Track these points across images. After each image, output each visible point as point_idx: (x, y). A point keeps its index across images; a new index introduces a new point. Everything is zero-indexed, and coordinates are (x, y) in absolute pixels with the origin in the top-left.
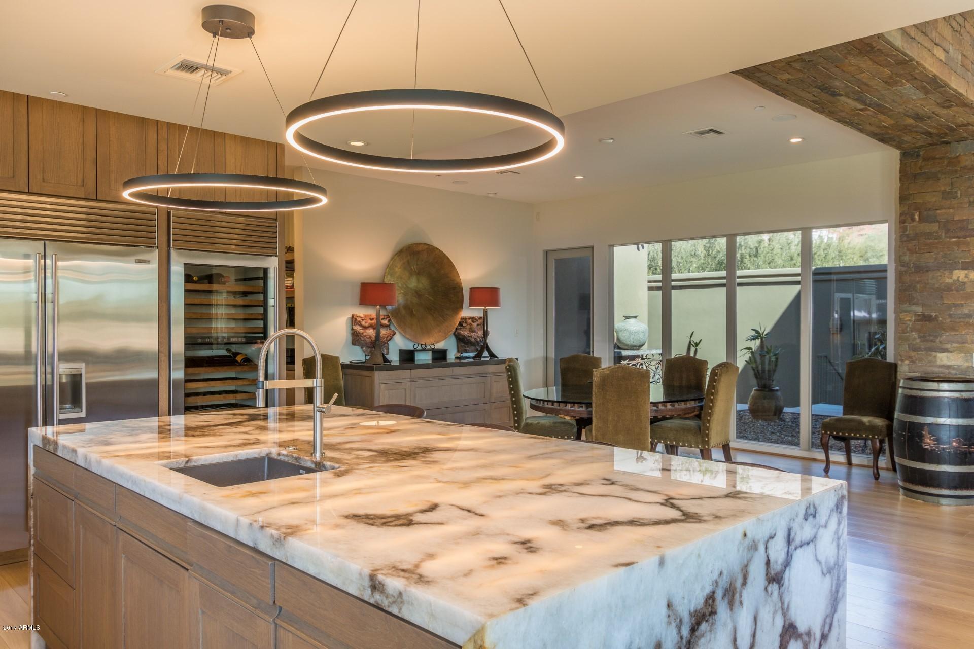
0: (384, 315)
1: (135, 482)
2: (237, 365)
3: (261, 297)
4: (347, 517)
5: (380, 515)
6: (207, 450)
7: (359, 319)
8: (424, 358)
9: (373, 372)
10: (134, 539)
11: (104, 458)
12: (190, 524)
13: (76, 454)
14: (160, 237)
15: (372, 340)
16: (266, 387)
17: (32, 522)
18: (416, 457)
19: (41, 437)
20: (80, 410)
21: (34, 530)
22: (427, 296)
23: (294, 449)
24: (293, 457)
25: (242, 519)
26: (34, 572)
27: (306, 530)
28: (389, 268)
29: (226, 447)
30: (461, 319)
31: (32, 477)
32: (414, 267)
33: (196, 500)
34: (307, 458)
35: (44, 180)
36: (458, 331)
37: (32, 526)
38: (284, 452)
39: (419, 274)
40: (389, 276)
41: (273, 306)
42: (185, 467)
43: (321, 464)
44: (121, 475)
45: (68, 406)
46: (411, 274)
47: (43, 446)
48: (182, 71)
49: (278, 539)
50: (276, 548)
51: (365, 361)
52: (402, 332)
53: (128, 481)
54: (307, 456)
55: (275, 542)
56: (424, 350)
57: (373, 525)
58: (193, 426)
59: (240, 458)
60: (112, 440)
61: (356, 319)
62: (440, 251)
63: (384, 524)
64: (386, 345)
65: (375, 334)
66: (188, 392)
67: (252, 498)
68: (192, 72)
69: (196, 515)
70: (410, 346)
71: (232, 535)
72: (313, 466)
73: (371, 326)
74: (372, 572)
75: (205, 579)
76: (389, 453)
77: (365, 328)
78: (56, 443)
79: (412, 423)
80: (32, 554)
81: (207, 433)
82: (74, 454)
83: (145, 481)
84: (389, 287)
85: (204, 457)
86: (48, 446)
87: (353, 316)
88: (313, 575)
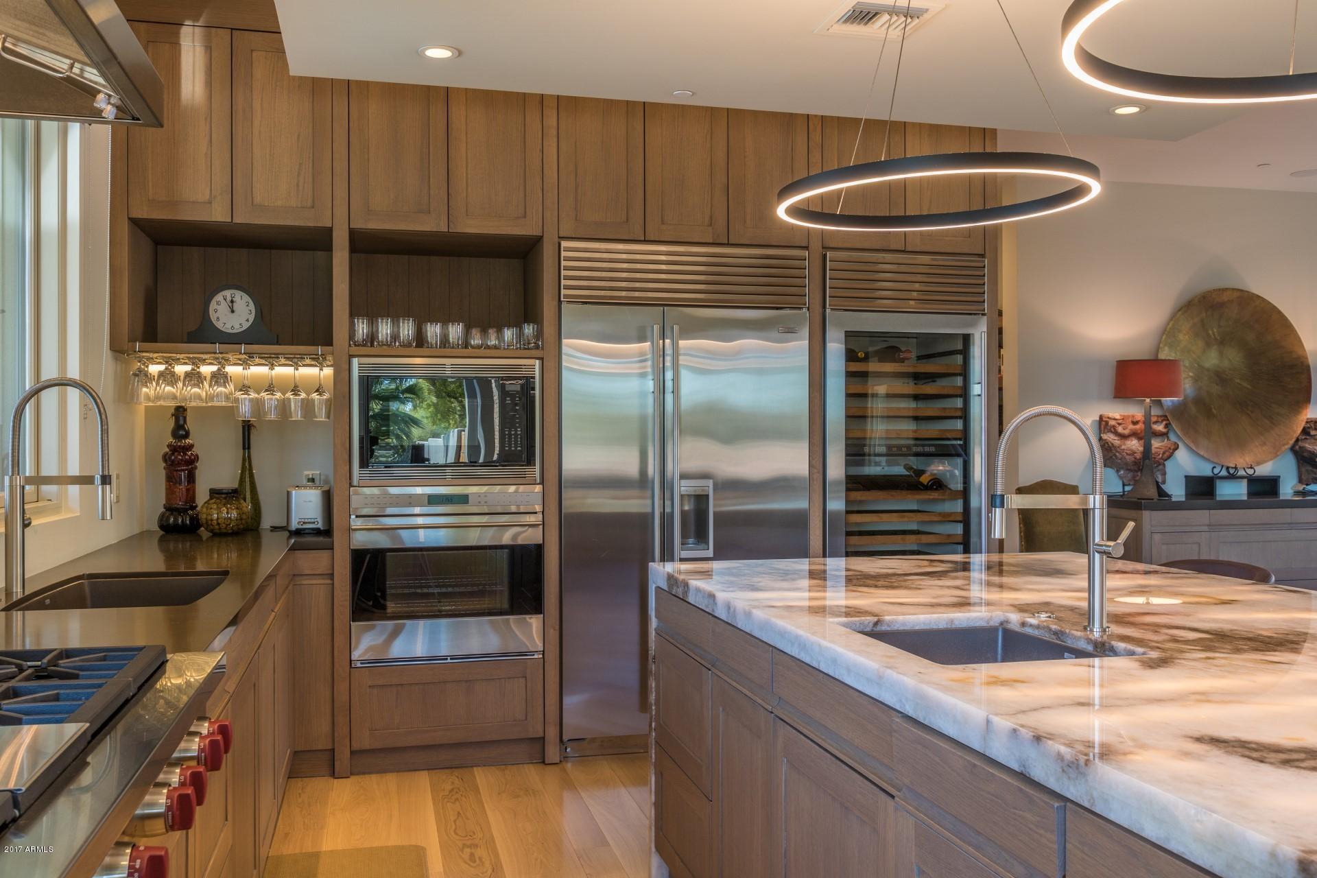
0: (1158, 416)
1: (803, 646)
2: (921, 489)
3: (959, 381)
4: (1199, 740)
5: (1269, 744)
6: (904, 609)
7: (1112, 423)
8: (1234, 490)
9: (1140, 512)
10: (802, 737)
11: (755, 607)
12: (898, 720)
13: (714, 600)
14: (812, 293)
15: (1135, 458)
16: (1007, 505)
17: (652, 697)
18: (1296, 649)
19: (666, 575)
20: (706, 546)
21: (656, 709)
22: (1238, 381)
23: (1050, 617)
24: (1050, 630)
25: (996, 720)
26: (655, 768)
27: (1125, 754)
28: (1168, 333)
29: (932, 605)
30: (1307, 422)
31: (654, 632)
32: (1214, 331)
33: (909, 682)
34: (1079, 634)
35: (663, 223)
36: (1300, 443)
37: (653, 702)
38: (1033, 621)
39: (1222, 343)
40: (1166, 348)
41: (979, 395)
42: (872, 630)
43: (1107, 644)
44: (782, 634)
45: (691, 540)
46: (1208, 345)
47: (669, 587)
48: (852, 23)
49: (1073, 763)
50: (1069, 778)
51: (1124, 494)
52: (1192, 445)
53: (793, 644)
54: (1077, 630)
55: (1065, 769)
56: (1232, 477)
57: (1262, 762)
58: (872, 573)
59: (957, 625)
60: (761, 584)
61: (1107, 423)
62: (1264, 300)
63: (1287, 763)
64: (1161, 467)
65: (1141, 449)
66: (850, 529)
67: (1003, 688)
68: (866, 24)
69: (907, 707)
70: (1205, 470)
71: (976, 745)
72: (1090, 648)
73: (1134, 434)
74: (1305, 855)
75: (925, 815)
76: (1235, 638)
77: (1123, 437)
78: (686, 585)
79: (1258, 591)
80: (653, 742)
81: (896, 584)
82: (711, 601)
83: (819, 645)
84: (1171, 365)
85: (901, 618)
86: (675, 588)
87: (1101, 417)
88: (1154, 840)
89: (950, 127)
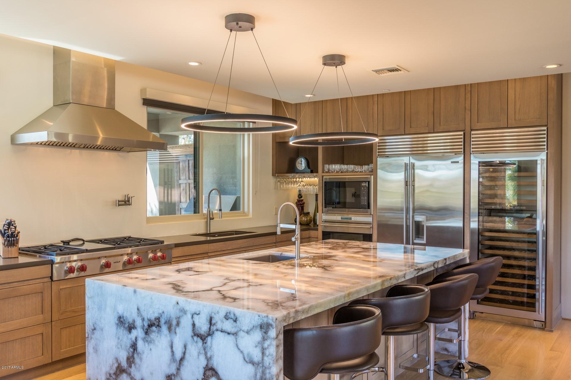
89: (530, 78)
